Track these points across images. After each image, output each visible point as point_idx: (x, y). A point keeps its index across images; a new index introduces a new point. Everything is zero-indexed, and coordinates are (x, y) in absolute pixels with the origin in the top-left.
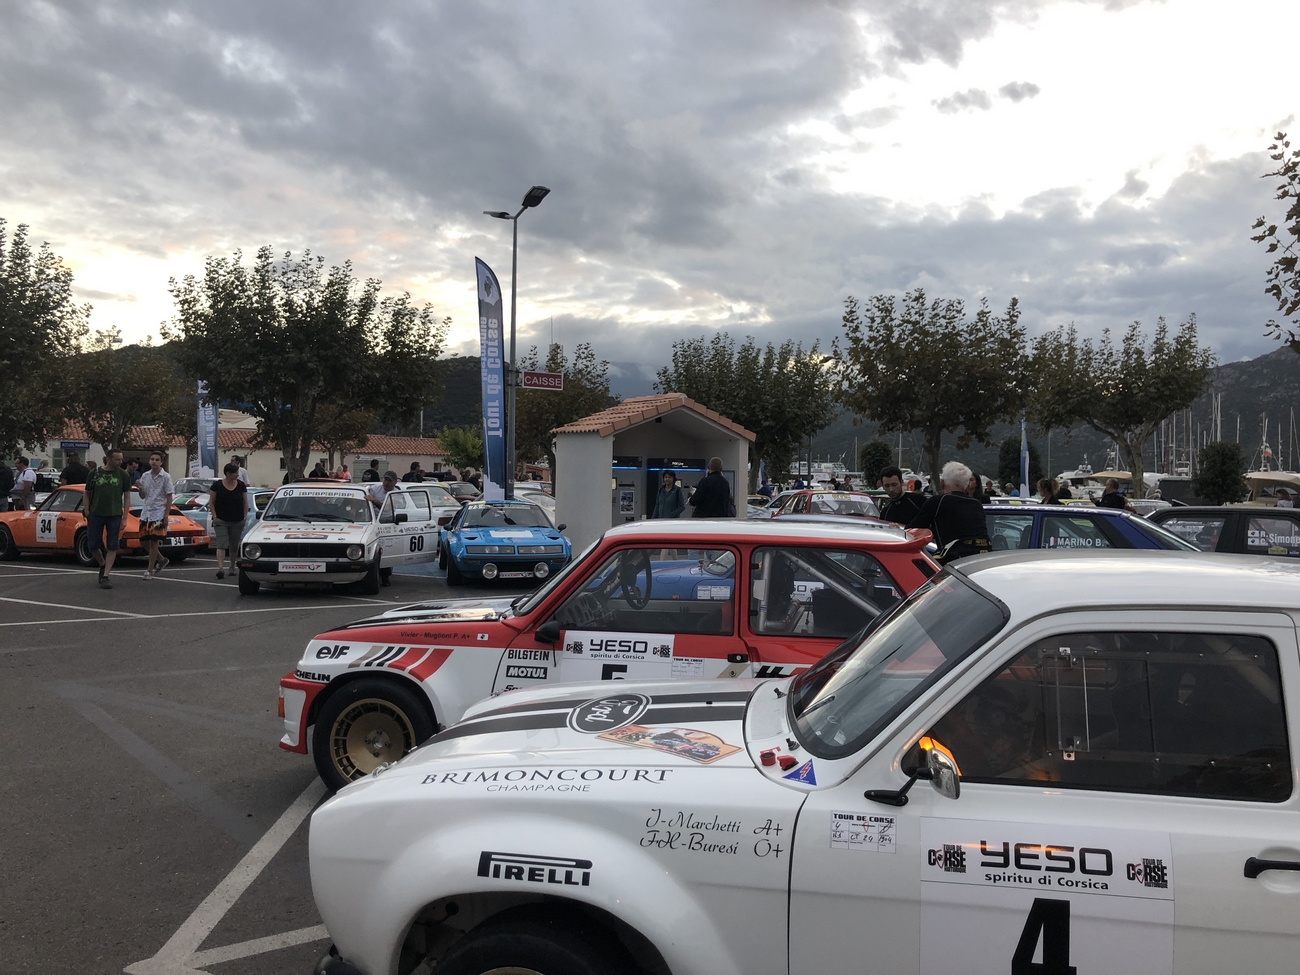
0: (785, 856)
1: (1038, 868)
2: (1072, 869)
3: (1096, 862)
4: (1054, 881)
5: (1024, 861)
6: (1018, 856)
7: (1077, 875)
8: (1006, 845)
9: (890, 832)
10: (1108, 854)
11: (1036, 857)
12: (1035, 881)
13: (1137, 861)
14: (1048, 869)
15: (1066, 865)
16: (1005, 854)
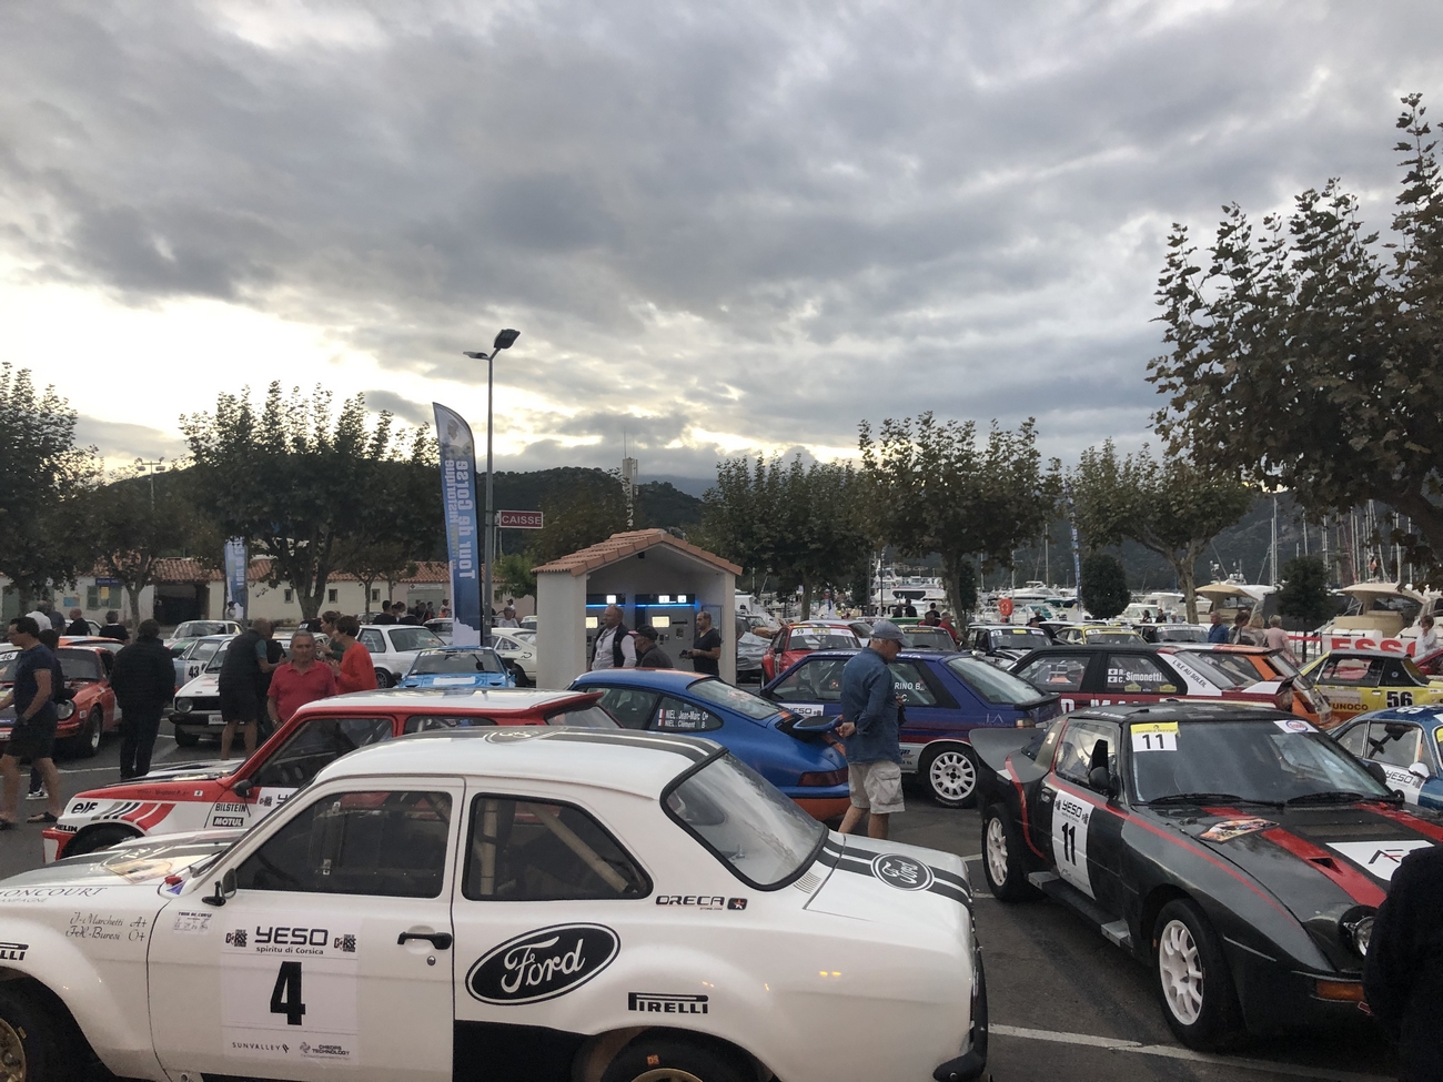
0: (146, 939)
1: (286, 942)
2: (304, 943)
3: (318, 938)
4: (294, 951)
5: (279, 939)
6: (277, 935)
7: (308, 946)
8: (271, 929)
9: (208, 923)
10: (326, 932)
11: (286, 935)
12: (284, 951)
13: (341, 937)
14: (292, 943)
15: (302, 940)
16: (269, 935)
